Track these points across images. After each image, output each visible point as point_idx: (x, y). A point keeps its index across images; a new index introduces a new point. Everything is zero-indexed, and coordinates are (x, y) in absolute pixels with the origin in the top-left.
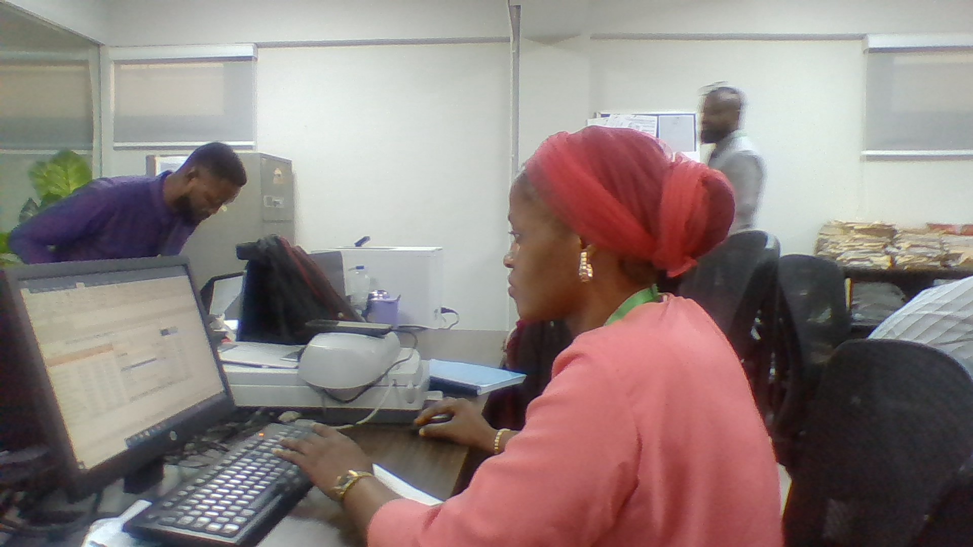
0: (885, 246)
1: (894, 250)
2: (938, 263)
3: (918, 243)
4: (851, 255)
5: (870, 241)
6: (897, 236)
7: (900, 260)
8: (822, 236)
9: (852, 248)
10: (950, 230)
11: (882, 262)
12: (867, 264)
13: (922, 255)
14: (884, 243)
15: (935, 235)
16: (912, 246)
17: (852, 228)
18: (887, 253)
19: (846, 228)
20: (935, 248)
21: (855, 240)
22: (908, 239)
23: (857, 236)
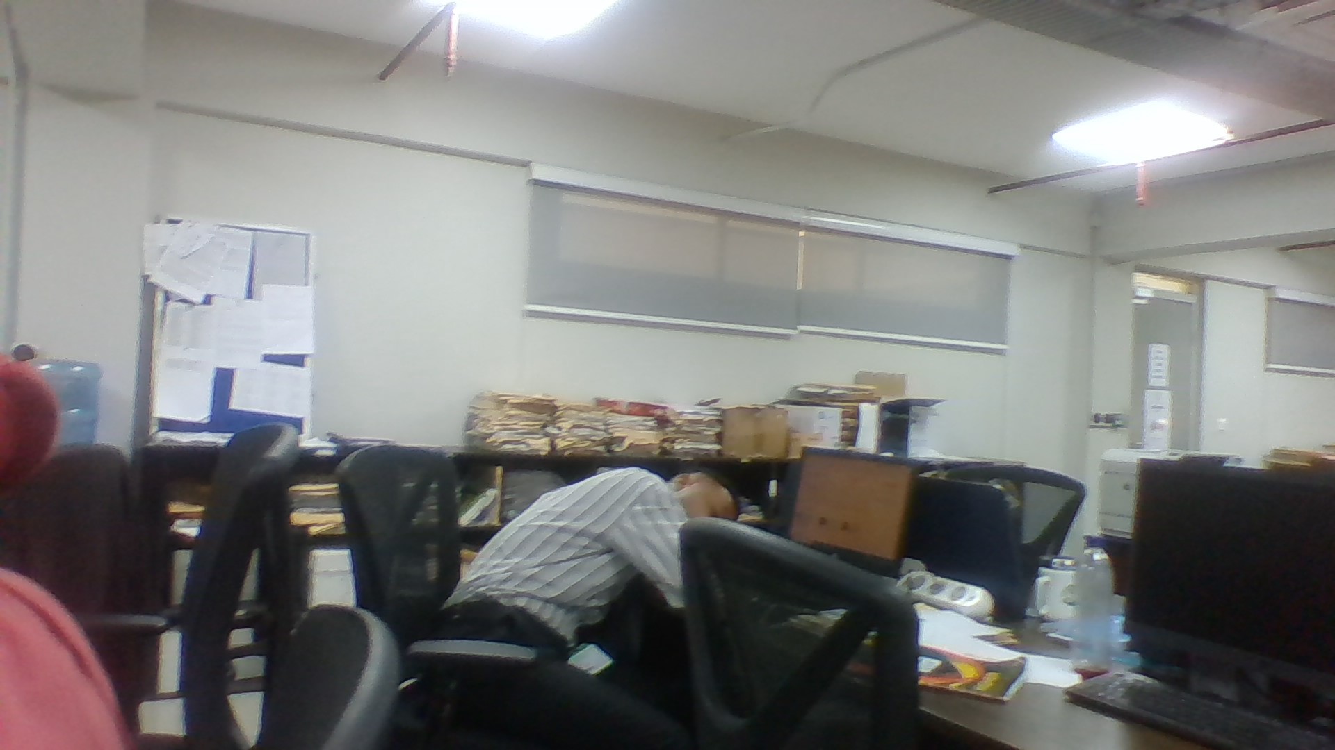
0: (544, 426)
1: (555, 431)
2: (601, 449)
3: (582, 423)
4: (504, 436)
5: (527, 419)
6: (558, 413)
7: (561, 444)
8: (472, 411)
9: (505, 427)
10: (616, 408)
11: (540, 445)
12: (522, 448)
13: (586, 438)
14: (542, 422)
15: (598, 414)
16: (575, 427)
17: (505, 402)
18: (547, 435)
19: (501, 402)
20: (599, 430)
21: (511, 417)
22: (570, 417)
23: (513, 412)
